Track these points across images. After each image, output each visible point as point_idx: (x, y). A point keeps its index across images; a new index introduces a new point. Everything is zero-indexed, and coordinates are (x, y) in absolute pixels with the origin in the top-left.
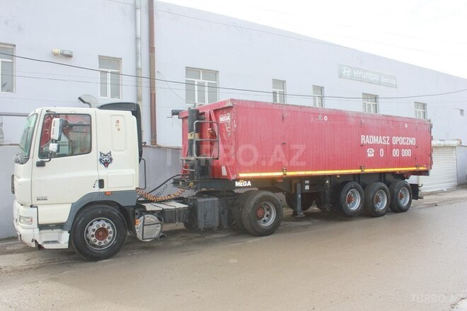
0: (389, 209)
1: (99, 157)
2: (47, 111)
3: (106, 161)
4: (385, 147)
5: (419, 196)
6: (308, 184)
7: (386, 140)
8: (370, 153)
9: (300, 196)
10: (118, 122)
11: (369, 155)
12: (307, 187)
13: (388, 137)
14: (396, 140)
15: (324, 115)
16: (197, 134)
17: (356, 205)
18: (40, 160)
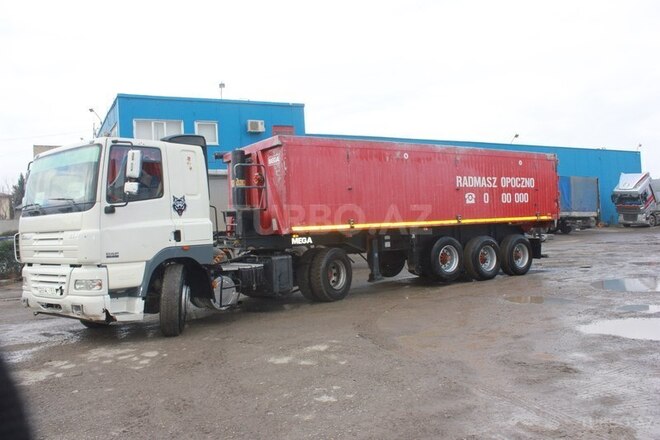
0: (501, 271)
1: (173, 203)
2: (113, 142)
3: (180, 208)
4: (491, 191)
5: (542, 253)
6: (387, 241)
7: (492, 181)
8: (470, 199)
9: (376, 255)
10: (189, 158)
11: (468, 202)
12: (388, 245)
13: (495, 179)
14: (505, 182)
15: (403, 152)
16: (242, 181)
17: (452, 266)
18: (109, 205)
